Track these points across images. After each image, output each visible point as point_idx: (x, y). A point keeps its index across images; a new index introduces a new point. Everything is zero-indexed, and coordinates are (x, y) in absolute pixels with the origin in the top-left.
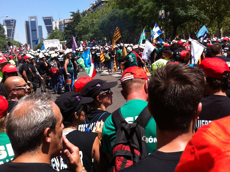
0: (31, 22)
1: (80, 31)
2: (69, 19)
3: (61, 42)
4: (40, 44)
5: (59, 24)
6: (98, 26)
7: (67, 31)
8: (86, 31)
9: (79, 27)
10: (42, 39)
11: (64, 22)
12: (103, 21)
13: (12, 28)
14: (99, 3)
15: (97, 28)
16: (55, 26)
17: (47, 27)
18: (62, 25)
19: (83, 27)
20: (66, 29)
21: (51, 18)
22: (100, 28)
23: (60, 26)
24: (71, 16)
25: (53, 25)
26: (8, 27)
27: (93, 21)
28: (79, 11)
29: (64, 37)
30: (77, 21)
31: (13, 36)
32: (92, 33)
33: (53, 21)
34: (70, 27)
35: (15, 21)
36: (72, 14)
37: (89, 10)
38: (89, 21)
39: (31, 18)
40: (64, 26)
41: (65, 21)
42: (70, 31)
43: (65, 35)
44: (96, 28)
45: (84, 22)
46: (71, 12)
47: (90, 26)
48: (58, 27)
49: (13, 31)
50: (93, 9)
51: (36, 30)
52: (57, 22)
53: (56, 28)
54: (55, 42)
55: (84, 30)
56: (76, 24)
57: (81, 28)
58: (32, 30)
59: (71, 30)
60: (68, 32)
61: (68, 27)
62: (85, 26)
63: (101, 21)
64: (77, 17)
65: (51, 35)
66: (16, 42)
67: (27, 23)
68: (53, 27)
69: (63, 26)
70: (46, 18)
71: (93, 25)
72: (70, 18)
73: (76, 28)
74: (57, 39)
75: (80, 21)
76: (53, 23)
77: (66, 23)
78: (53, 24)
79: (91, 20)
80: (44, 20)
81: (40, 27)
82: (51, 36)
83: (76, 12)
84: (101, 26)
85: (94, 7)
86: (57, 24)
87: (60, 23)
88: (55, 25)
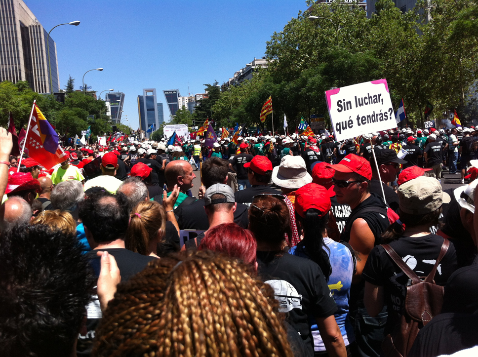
0: (147, 97)
1: (218, 113)
2: (202, 95)
3: (190, 128)
4: (158, 130)
5: (187, 101)
6: (244, 106)
7: (199, 112)
8: (226, 113)
9: (216, 108)
10: (163, 124)
11: (196, 99)
12: (251, 100)
13: (119, 106)
14: (248, 71)
15: (243, 110)
16: (182, 105)
17: (170, 106)
18: (193, 103)
19: (222, 107)
20: (198, 108)
21: (176, 91)
22: (246, 109)
23: (189, 104)
24: (206, 90)
25: (179, 103)
26: (112, 104)
27: (237, 99)
28: (217, 83)
29: (194, 122)
30: (215, 99)
31: (120, 117)
32: (235, 117)
33: (179, 97)
34: (204, 106)
35: (123, 96)
36: (207, 87)
37: (232, 82)
38: (232, 99)
39: (147, 91)
40: (196, 105)
41: (197, 96)
42: (203, 112)
43: (197, 119)
44: (241, 109)
45: (224, 100)
46: (206, 85)
47: (233, 105)
48: (186, 106)
49: (120, 110)
50: (239, 80)
51: (153, 110)
52: (185, 98)
53: (183, 107)
54: (182, 129)
55: (224, 112)
56: (212, 102)
57: (219, 109)
58: (148, 110)
59: (205, 111)
60: (201, 114)
61: (202, 107)
62: (225, 106)
63: (248, 99)
64: (213, 92)
65: (176, 117)
66: (124, 126)
67: (141, 98)
68: (179, 105)
69: (194, 105)
70: (169, 92)
71: (236, 104)
72: (204, 93)
73: (212, 109)
74: (184, 125)
75: (218, 98)
76: (180, 99)
77: (199, 100)
78: (179, 101)
79: (235, 97)
80: (166, 95)
81: (160, 105)
82: (175, 120)
83: (212, 85)
84: (248, 106)
85: (241, 78)
86: (185, 101)
87: (189, 99)
88: (183, 103)
